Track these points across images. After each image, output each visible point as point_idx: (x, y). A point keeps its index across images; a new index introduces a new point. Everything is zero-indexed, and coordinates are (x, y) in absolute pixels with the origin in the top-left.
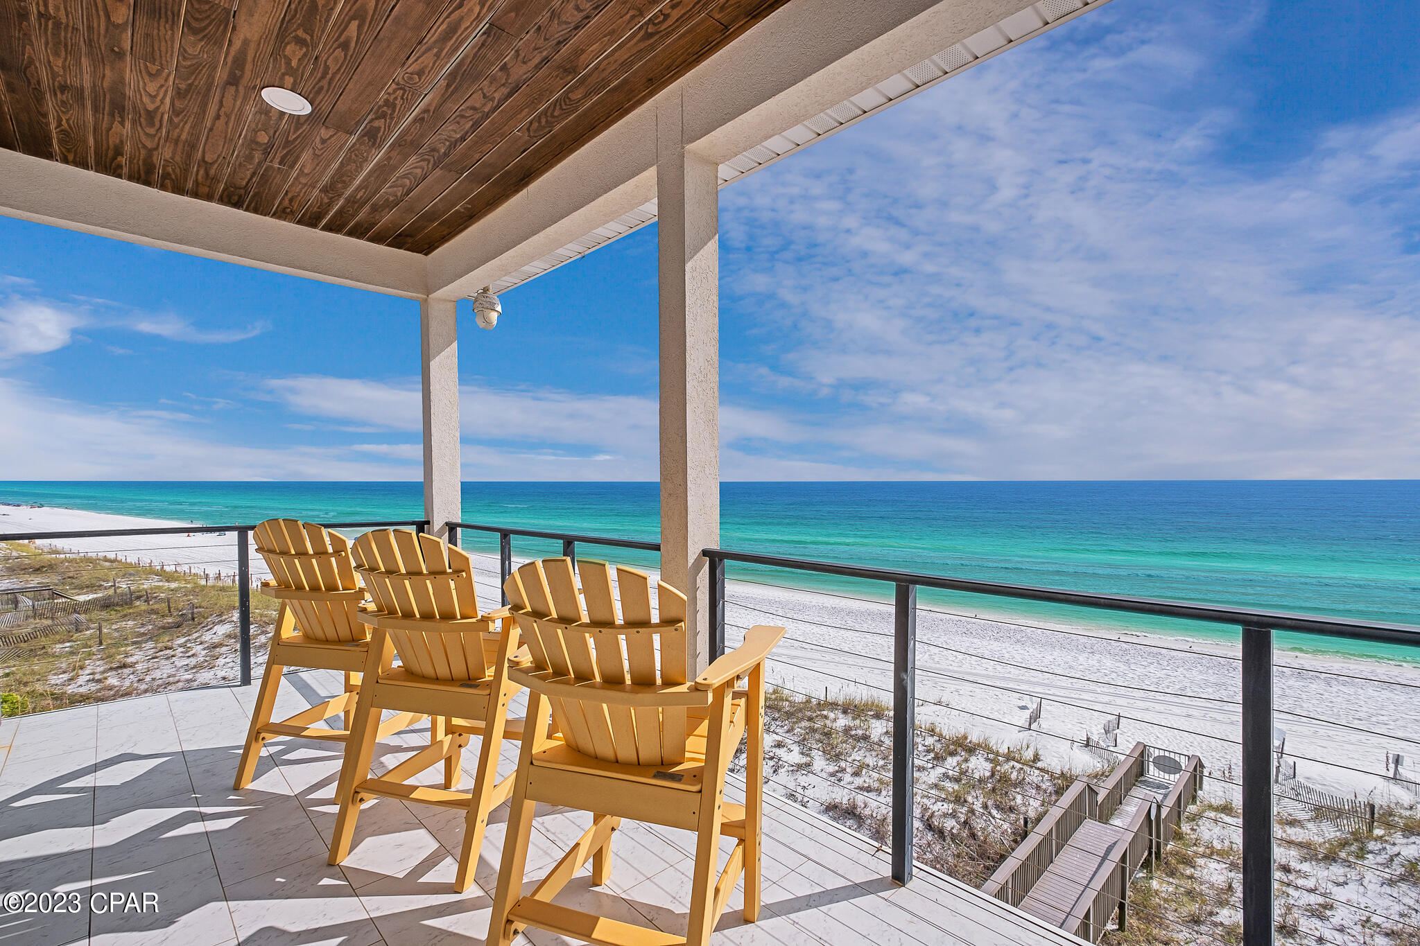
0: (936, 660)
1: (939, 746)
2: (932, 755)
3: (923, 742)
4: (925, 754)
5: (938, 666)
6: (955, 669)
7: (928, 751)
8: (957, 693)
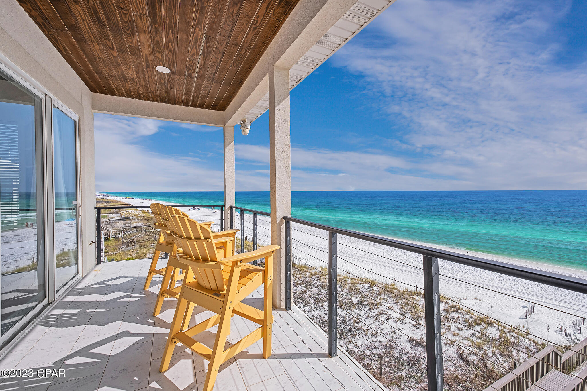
0: (477, 278)
1: (471, 320)
2: (467, 324)
3: (463, 317)
4: (463, 322)
5: (477, 281)
6: (487, 283)
7: (465, 321)
8: (486, 296)
